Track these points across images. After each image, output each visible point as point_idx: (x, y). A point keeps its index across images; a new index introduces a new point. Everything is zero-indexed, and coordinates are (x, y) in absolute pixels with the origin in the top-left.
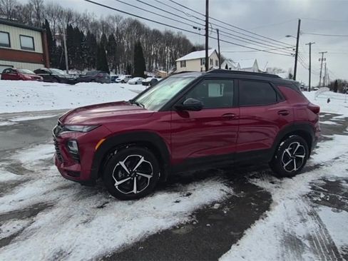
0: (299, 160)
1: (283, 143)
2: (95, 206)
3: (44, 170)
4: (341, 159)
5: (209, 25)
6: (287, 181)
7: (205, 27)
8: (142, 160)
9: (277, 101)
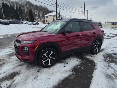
3: (9, 59)
4: (108, 47)
8: (52, 52)
9: (92, 29)
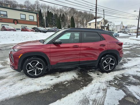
0: (111, 66)
1: (103, 58)
2: (19, 79)
5: (97, 8)
6: (105, 74)
7: (95, 9)
8: (38, 63)
9: (101, 40)
